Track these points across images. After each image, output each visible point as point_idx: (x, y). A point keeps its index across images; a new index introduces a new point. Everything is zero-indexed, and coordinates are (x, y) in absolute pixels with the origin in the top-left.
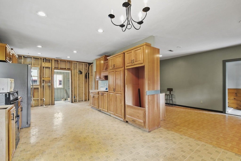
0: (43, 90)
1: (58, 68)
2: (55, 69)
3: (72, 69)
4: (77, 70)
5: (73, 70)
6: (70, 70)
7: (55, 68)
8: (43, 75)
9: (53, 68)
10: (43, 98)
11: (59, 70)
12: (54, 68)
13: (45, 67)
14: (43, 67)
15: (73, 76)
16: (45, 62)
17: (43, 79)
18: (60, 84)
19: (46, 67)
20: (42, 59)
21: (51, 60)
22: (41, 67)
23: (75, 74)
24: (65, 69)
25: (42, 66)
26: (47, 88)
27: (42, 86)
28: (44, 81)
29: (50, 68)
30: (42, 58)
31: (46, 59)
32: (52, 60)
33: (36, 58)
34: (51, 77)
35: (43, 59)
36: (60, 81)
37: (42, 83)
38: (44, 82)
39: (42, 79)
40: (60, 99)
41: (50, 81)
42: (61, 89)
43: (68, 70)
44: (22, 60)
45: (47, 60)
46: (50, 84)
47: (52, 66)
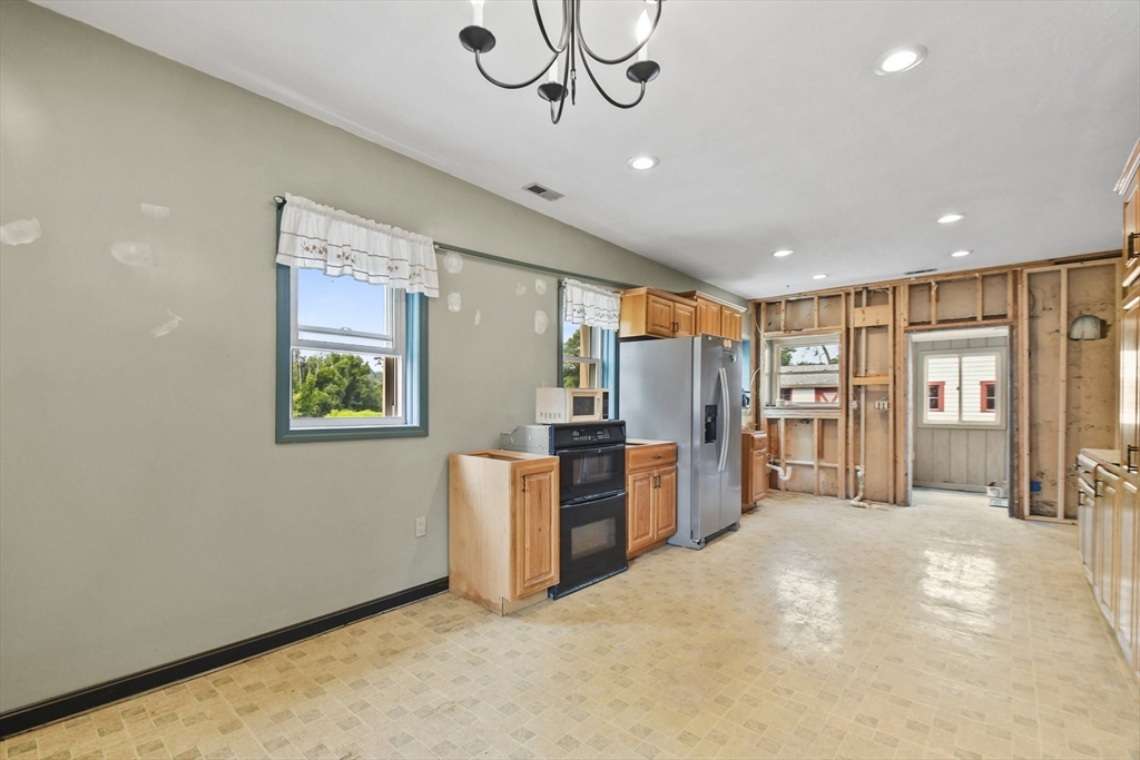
0: (857, 431)
1: (929, 323)
2: (912, 331)
3: (1016, 316)
4: (1059, 316)
5: (1026, 323)
6: (1005, 324)
7: (911, 324)
8: (857, 364)
9: (902, 324)
10: (858, 467)
11: (930, 330)
12: (906, 324)
13: (867, 328)
14: (858, 330)
15: (1026, 353)
16: (868, 305)
17: (858, 381)
18: (990, 405)
19: (869, 329)
20: (852, 297)
21: (891, 289)
22: (848, 330)
23: (1044, 339)
24: (969, 323)
25: (852, 327)
26: (876, 421)
27: (851, 412)
28: (863, 390)
29: (885, 327)
30: (853, 292)
31: (869, 292)
32: (895, 288)
33: (830, 297)
34: (891, 372)
35: (858, 294)
36: (989, 389)
37: (851, 398)
38: (863, 396)
39: (853, 381)
40: (980, 488)
41: (887, 392)
42: (985, 430)
43: (987, 326)
44: (783, 316)
45: (874, 291)
46: (886, 403)
47: (897, 318)
